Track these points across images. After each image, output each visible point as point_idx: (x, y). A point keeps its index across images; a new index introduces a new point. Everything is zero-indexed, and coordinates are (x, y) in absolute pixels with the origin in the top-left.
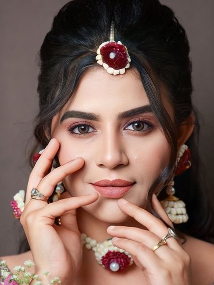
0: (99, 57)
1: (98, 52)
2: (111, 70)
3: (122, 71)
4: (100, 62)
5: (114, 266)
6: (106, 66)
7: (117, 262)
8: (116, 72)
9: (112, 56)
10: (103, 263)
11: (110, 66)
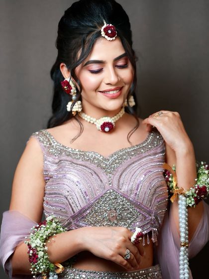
0: (103, 33)
1: (102, 30)
2: (109, 39)
3: (114, 38)
4: (103, 35)
5: (107, 129)
6: (106, 37)
7: (109, 127)
8: (111, 39)
9: (110, 32)
10: (102, 129)
11: (109, 37)
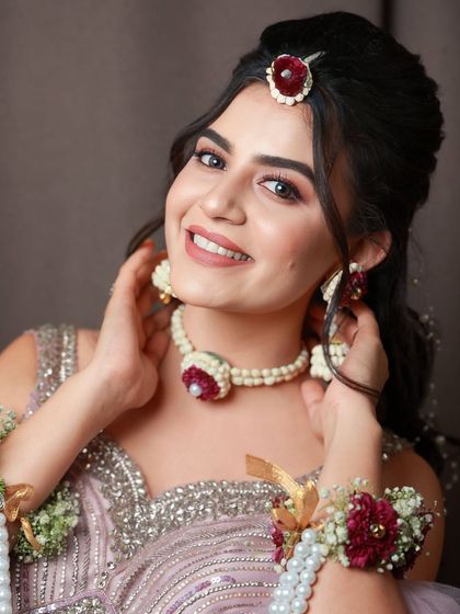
0: (270, 71)
4: (269, 78)
9: (285, 73)
11: (277, 86)
